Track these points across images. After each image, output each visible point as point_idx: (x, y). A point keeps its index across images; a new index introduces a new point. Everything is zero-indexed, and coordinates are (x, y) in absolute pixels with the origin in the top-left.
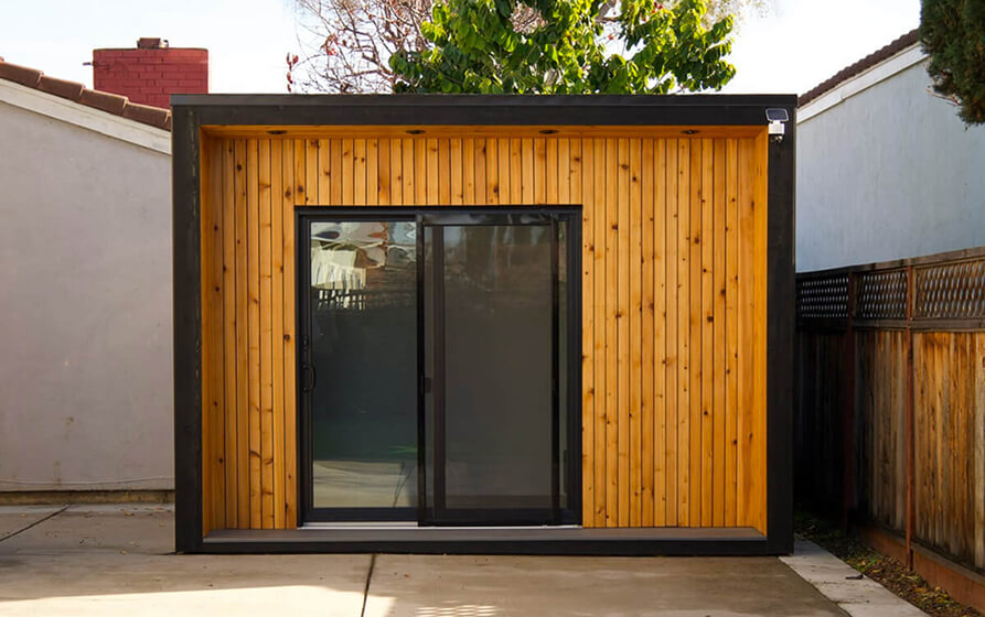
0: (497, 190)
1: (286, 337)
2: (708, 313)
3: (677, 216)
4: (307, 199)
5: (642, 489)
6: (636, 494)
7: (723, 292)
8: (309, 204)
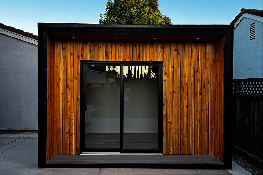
0: (139, 56)
1: (78, 99)
2: (200, 92)
3: (191, 64)
4: (84, 58)
5: (181, 143)
6: (179, 145)
7: (204, 86)
8: (84, 60)
